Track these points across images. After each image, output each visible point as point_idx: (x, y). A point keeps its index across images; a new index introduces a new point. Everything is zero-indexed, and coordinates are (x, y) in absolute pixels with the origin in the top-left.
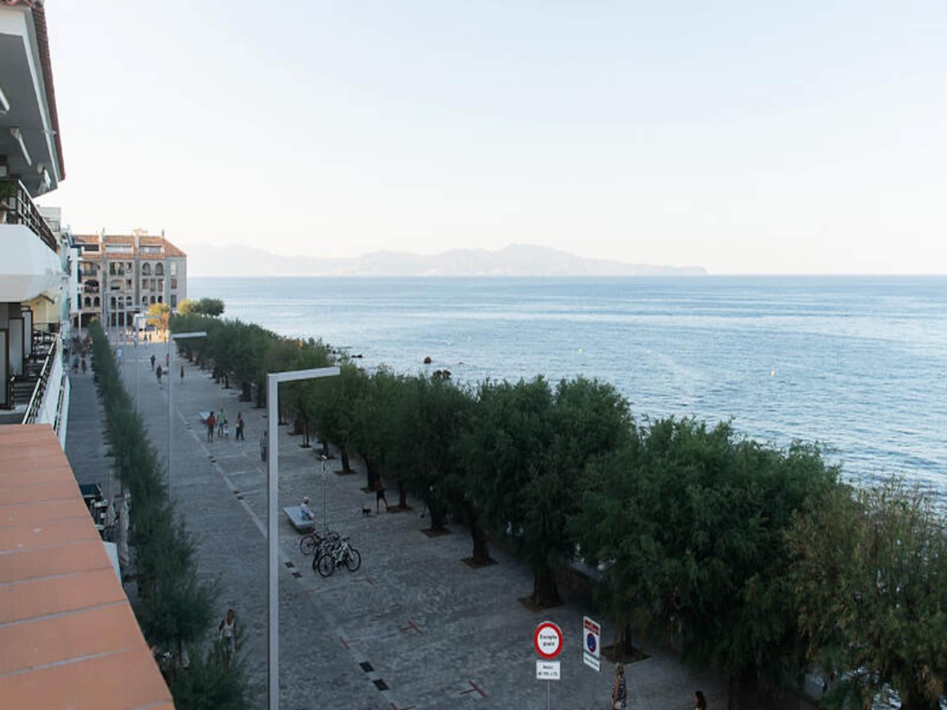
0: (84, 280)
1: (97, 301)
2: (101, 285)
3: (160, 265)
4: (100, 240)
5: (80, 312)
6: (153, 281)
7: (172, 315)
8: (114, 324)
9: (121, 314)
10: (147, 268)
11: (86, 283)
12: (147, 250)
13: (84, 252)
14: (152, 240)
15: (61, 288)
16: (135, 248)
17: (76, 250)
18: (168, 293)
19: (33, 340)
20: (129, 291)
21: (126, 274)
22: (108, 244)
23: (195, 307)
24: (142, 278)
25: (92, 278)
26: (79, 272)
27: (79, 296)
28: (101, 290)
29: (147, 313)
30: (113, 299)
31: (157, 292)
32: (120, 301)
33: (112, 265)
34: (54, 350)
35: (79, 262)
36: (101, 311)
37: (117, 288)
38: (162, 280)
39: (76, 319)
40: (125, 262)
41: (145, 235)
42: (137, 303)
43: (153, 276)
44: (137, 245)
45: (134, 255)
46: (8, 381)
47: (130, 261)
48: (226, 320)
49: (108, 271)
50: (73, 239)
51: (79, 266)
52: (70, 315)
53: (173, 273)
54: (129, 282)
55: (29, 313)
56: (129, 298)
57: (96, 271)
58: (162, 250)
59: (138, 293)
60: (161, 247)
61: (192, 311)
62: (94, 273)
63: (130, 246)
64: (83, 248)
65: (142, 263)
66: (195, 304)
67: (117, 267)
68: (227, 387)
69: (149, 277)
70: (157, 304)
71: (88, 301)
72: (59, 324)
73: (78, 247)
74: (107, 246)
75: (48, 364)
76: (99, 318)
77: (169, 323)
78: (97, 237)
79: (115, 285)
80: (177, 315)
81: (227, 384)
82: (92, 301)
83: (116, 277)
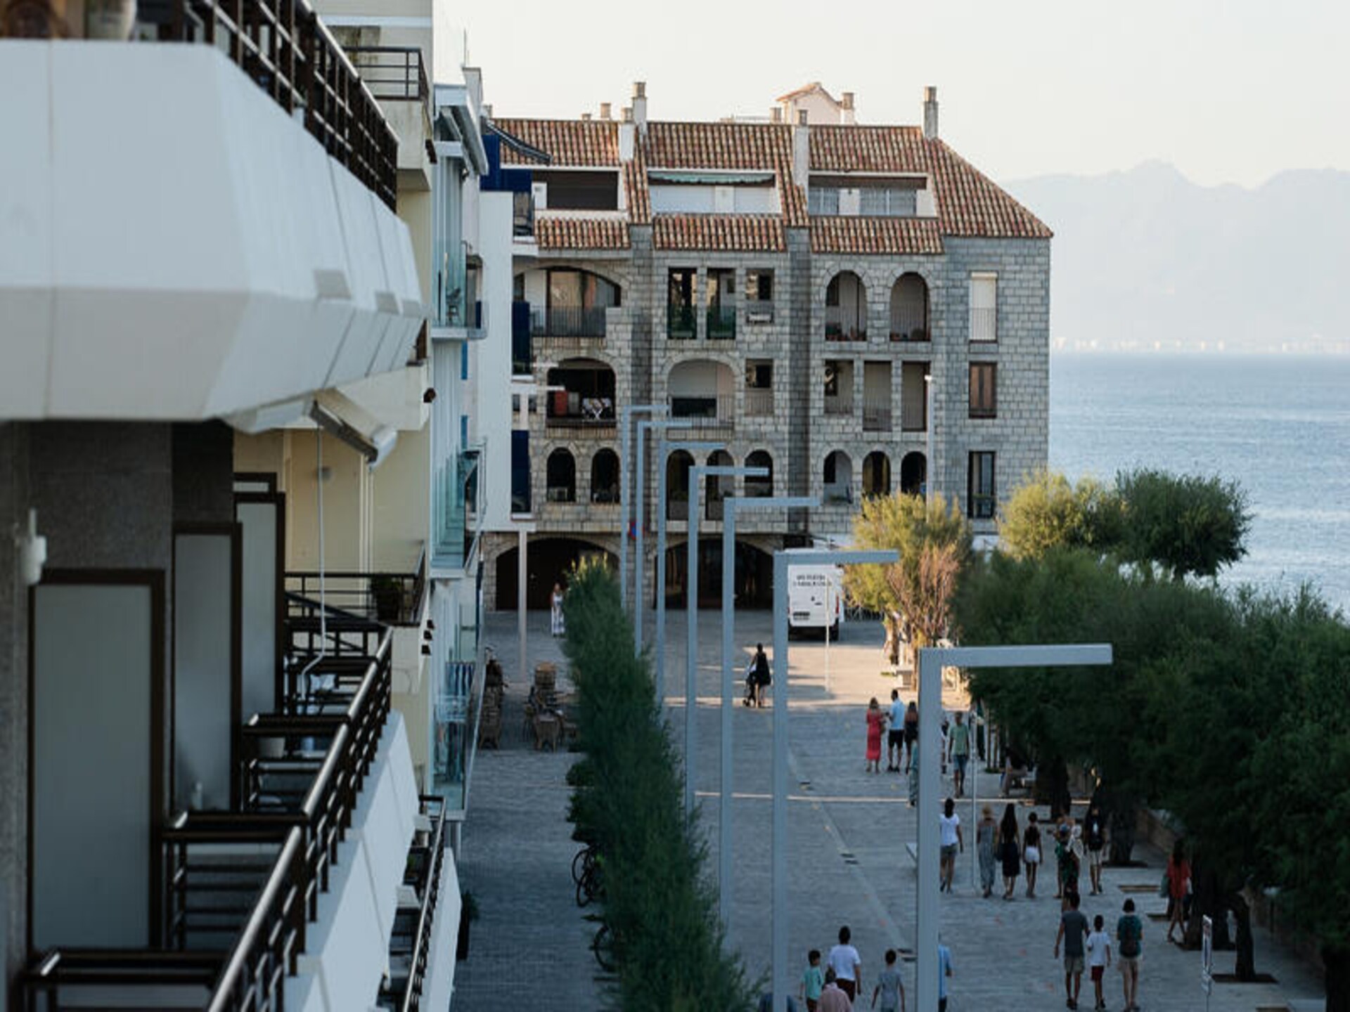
0: (547, 358)
1: (606, 465)
2: (623, 387)
3: (912, 283)
4: (625, 149)
5: (526, 527)
6: (878, 367)
7: (969, 557)
8: (676, 602)
9: (711, 544)
10: (847, 297)
11: (554, 376)
12: (850, 202)
13: (543, 214)
14: (876, 152)
15: (429, 396)
16: (789, 193)
17: (504, 201)
18: (952, 442)
19: (284, 646)
20: (766, 425)
21: (746, 333)
22: (659, 171)
23: (1089, 519)
24: (822, 351)
25: (584, 348)
26: (521, 311)
27: (520, 441)
28: (624, 411)
29: (847, 544)
30: (680, 464)
31: (897, 435)
32: (713, 470)
33: (681, 282)
34: (379, 698)
35: (517, 259)
36: (625, 528)
37: (704, 406)
38: (925, 367)
39: (507, 563)
40: (741, 264)
41: (843, 119)
42: (799, 485)
43: (877, 346)
44: (802, 180)
45: (787, 226)
46: (159, 832)
47: (764, 262)
48: (1244, 595)
49: (659, 316)
50: (493, 142)
51: (519, 281)
52: (468, 539)
53: (981, 329)
54: (762, 374)
55: (270, 509)
56: (761, 458)
57: (600, 316)
58: (927, 203)
59: (801, 432)
60: (922, 183)
61: (1074, 539)
62: (592, 326)
63: (770, 183)
64: (540, 192)
65: (826, 270)
66: (1093, 506)
67: (703, 292)
68: (1245, 974)
69: (859, 352)
70: (898, 497)
71: (561, 466)
72: (418, 579)
73: (518, 183)
74: (653, 181)
75: (344, 762)
76: (614, 560)
77: (957, 605)
78: (610, 130)
79: (696, 389)
80: (997, 554)
81: (1244, 948)
82: (584, 474)
83: (693, 348)
